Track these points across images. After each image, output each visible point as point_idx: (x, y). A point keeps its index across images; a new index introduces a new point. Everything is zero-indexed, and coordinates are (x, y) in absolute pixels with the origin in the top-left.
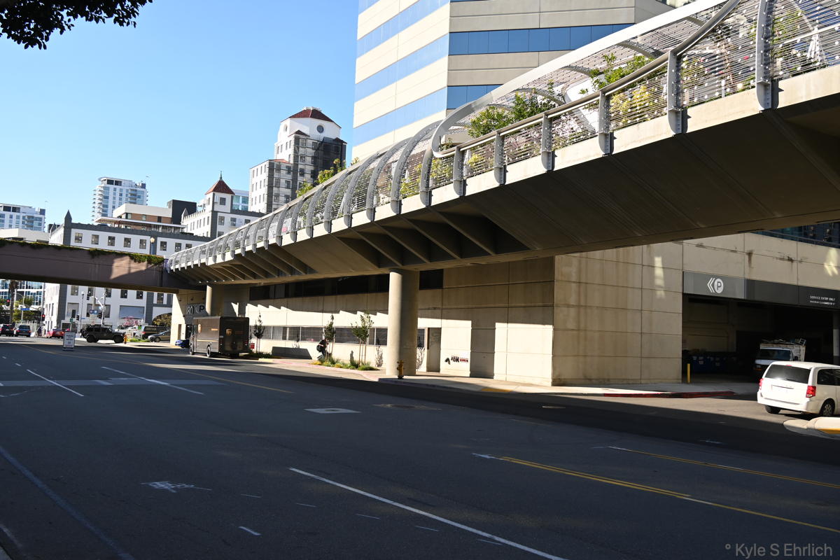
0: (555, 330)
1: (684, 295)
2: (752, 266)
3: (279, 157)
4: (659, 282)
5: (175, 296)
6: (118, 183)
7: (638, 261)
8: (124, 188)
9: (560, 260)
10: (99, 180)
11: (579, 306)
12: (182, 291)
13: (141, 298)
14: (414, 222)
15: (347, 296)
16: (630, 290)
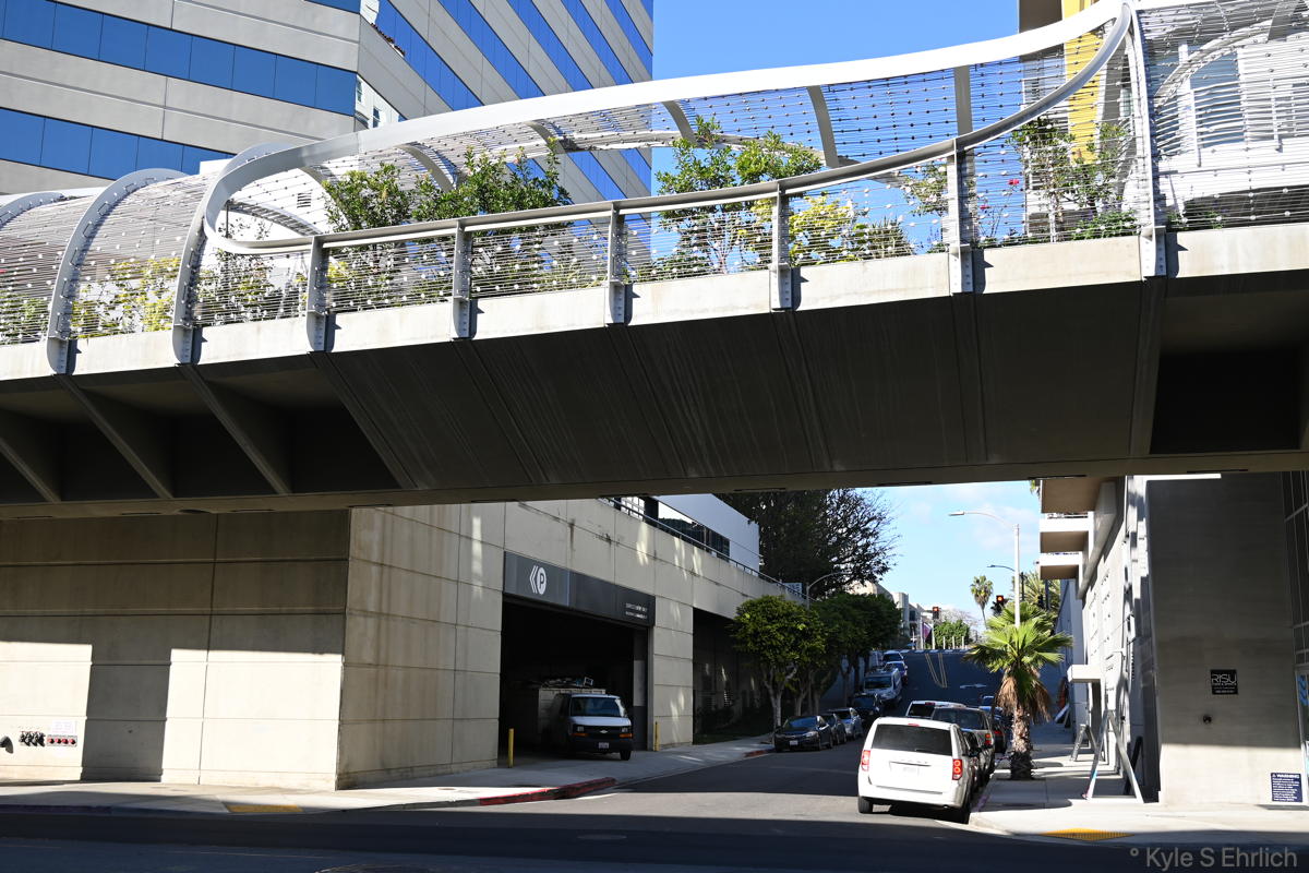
0: (345, 665)
1: (505, 595)
2: (575, 547)
4: (477, 567)
7: (454, 528)
9: (360, 516)
11: (379, 614)
14: (93, 396)
16: (444, 583)
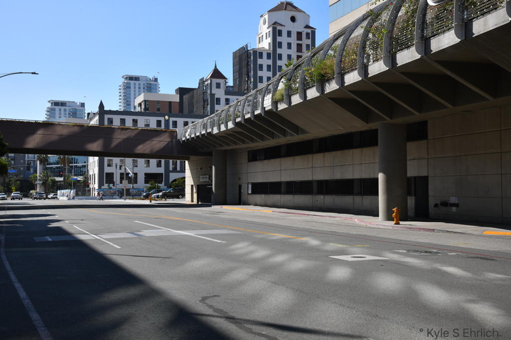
3: (260, 46)
5: (187, 162)
6: (137, 79)
8: (142, 83)
10: (123, 77)
12: (193, 158)
13: (160, 166)
15: (334, 153)
